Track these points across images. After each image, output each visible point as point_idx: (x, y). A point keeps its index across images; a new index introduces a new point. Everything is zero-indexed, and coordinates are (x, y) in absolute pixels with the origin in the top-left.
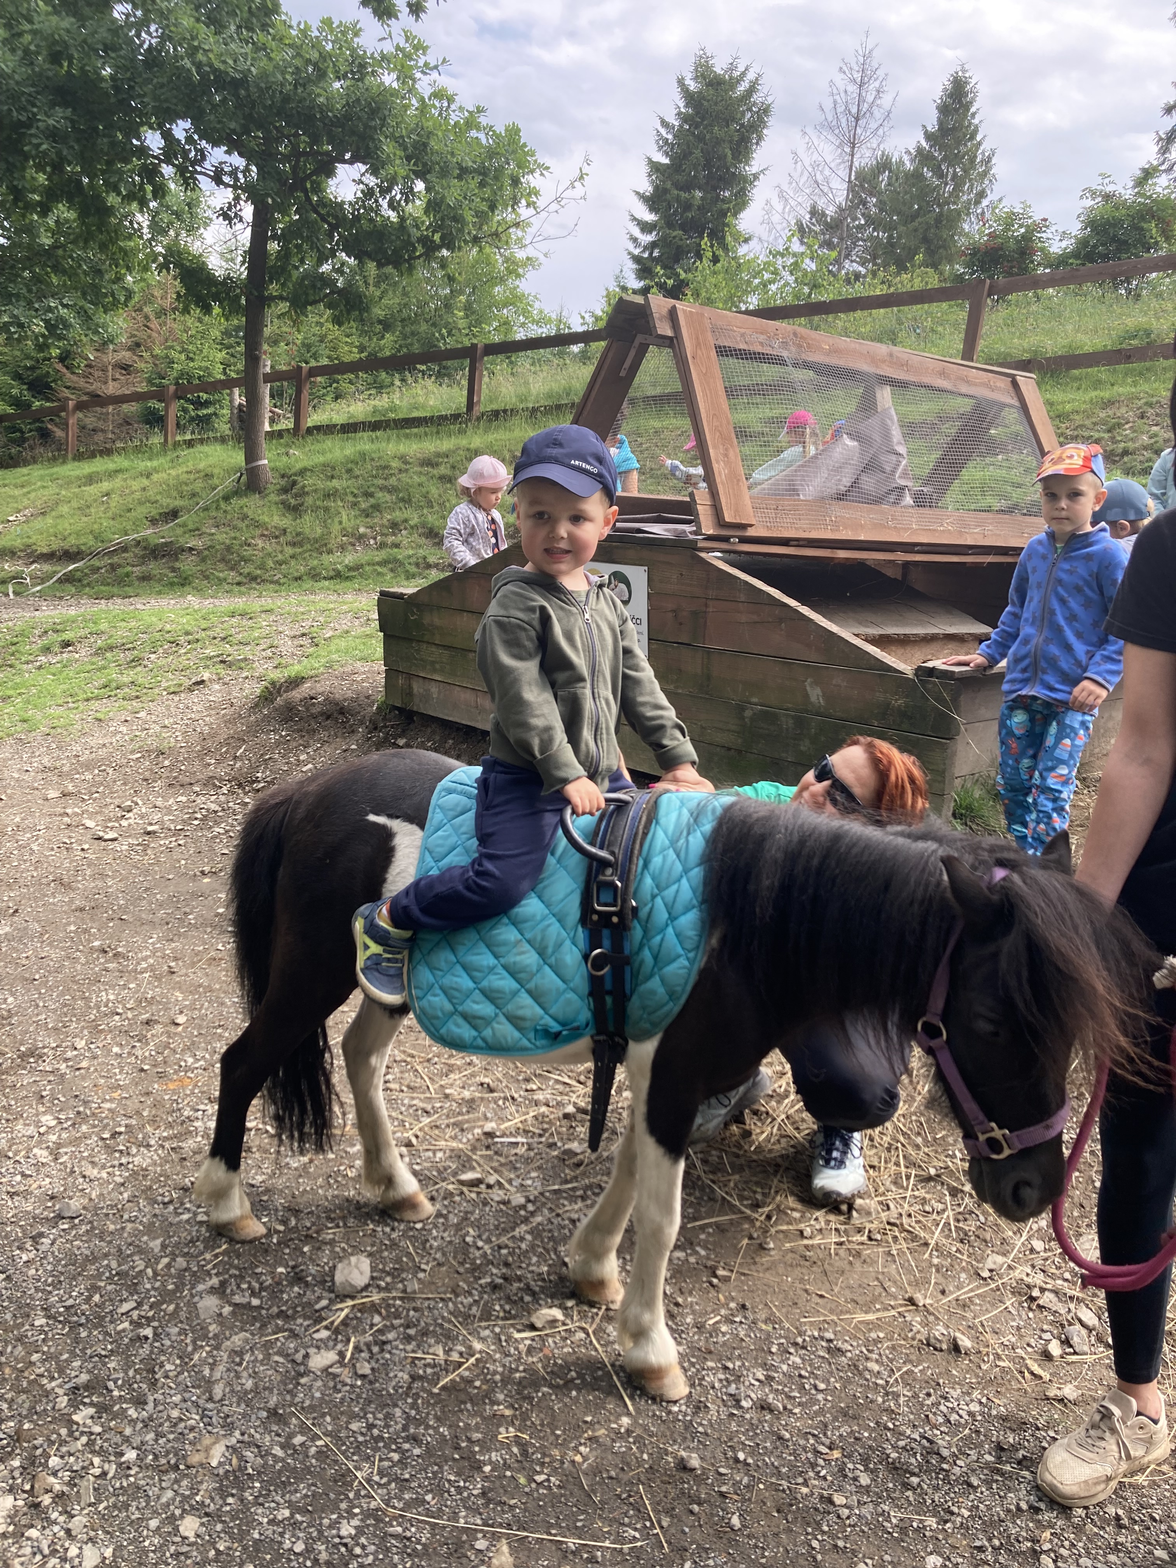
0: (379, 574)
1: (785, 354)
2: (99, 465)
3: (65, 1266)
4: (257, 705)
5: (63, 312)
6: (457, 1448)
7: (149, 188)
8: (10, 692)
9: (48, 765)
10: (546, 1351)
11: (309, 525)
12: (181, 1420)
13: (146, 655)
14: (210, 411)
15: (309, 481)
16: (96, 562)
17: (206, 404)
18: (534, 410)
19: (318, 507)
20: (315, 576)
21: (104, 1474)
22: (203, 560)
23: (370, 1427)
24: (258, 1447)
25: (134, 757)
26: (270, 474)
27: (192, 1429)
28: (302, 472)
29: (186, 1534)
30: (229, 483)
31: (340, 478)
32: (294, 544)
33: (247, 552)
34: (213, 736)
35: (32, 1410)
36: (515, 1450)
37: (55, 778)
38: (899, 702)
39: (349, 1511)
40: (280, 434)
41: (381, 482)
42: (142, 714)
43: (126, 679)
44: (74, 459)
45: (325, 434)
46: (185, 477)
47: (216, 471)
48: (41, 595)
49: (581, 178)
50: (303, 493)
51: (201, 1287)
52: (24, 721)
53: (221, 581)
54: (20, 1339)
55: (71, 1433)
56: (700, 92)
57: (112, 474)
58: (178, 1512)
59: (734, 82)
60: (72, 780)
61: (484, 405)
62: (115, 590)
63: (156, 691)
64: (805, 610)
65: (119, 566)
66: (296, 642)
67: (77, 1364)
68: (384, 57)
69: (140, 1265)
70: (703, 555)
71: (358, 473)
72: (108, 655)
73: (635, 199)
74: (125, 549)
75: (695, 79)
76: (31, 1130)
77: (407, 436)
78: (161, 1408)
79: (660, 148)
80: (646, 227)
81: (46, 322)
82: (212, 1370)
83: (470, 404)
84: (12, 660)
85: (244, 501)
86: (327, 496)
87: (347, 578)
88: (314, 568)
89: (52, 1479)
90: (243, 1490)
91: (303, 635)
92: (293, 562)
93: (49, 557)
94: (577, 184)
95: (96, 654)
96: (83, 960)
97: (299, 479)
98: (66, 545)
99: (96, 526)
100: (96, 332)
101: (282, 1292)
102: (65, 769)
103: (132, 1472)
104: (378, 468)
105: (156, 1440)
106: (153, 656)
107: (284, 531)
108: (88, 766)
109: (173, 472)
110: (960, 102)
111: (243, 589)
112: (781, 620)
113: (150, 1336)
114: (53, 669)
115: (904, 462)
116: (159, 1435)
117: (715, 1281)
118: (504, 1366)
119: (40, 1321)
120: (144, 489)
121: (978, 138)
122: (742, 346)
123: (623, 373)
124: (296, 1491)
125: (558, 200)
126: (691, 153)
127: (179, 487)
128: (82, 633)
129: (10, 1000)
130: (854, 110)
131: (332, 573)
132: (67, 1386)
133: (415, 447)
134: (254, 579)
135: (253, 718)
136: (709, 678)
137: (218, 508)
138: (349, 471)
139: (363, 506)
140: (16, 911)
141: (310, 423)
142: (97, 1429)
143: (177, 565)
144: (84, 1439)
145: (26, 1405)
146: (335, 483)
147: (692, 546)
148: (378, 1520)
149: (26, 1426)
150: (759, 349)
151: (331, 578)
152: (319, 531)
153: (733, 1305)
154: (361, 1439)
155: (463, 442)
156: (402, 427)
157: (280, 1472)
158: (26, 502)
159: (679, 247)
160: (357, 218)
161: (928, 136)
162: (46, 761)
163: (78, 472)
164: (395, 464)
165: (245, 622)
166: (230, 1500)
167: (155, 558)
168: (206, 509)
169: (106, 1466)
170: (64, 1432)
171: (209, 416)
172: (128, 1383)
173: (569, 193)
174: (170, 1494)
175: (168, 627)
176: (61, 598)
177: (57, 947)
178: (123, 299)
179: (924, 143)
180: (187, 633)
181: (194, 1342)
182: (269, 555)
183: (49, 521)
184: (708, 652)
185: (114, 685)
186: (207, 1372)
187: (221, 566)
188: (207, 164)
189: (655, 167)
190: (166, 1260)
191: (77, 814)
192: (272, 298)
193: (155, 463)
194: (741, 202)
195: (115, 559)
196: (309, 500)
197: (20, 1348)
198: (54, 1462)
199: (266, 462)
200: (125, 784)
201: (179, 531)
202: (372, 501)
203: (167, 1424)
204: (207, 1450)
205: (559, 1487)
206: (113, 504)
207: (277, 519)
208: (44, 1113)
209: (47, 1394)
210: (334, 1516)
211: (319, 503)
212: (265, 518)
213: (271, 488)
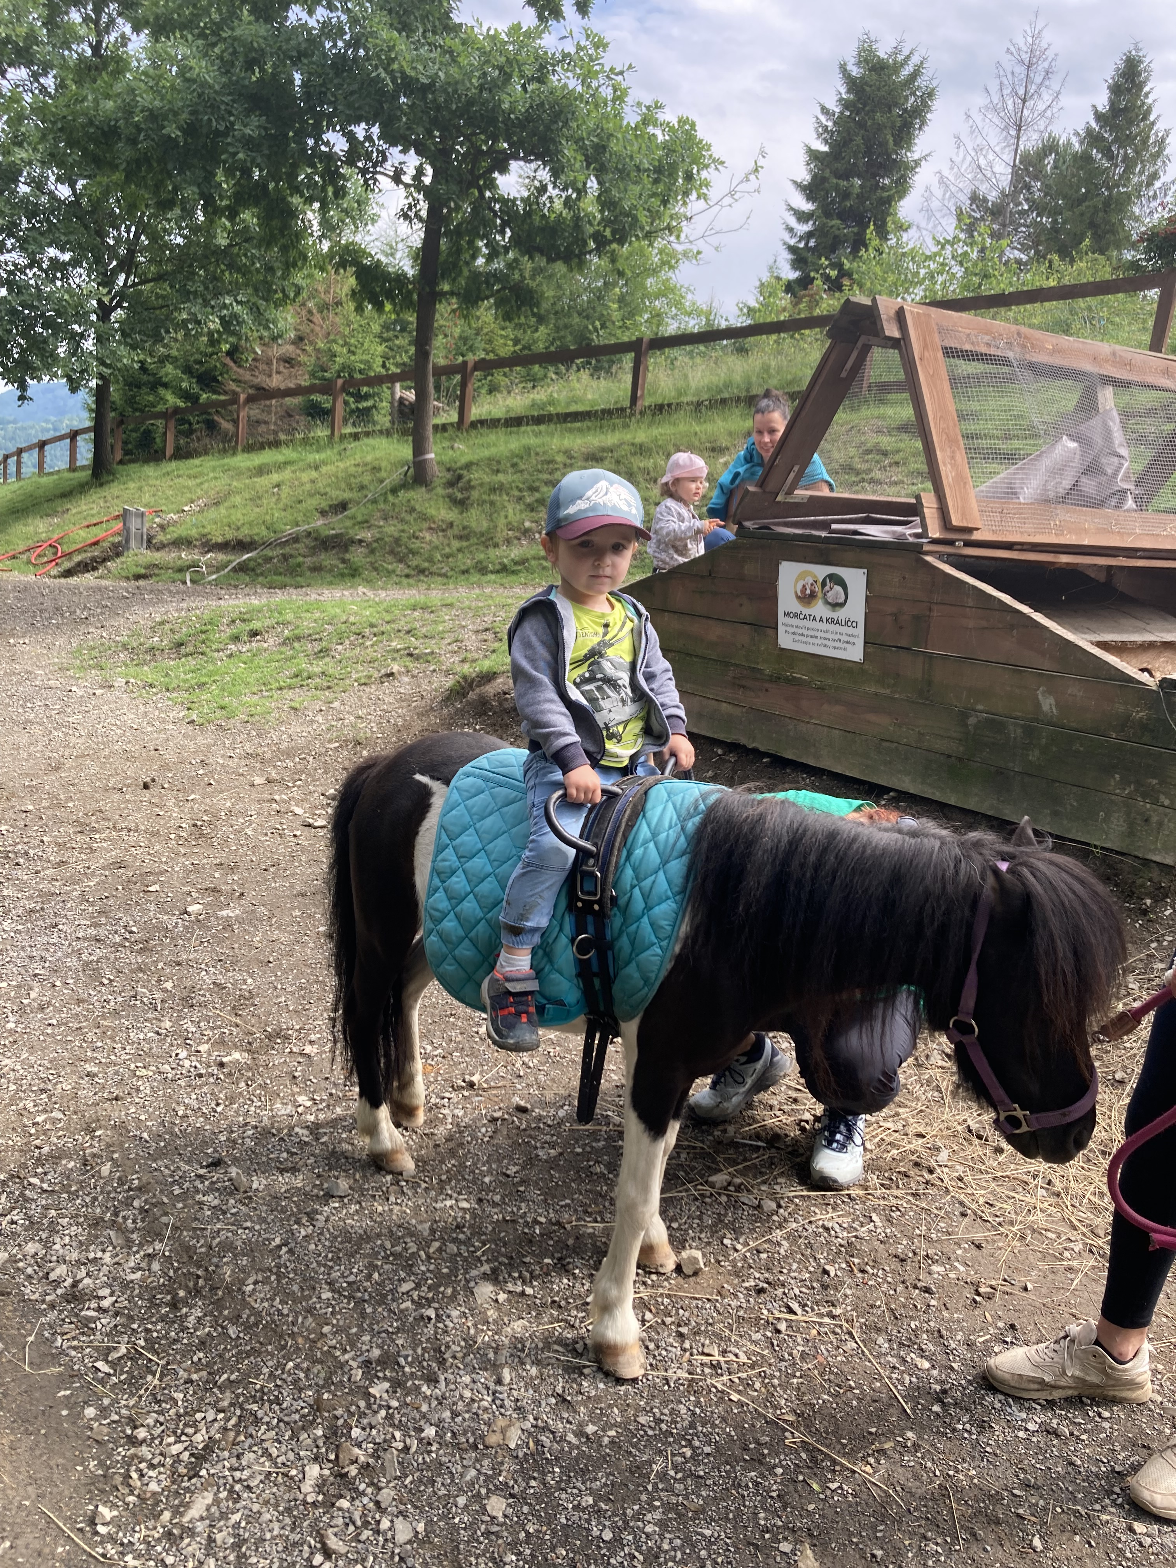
0: (544, 568)
1: (1010, 355)
2: (267, 457)
3: (341, 1243)
4: (448, 699)
5: (237, 308)
6: (746, 1449)
7: (330, 190)
8: (204, 679)
9: (250, 751)
10: (820, 1359)
11: (475, 518)
12: (473, 1400)
13: (333, 646)
14: (369, 403)
15: (476, 476)
16: (269, 553)
17: (367, 397)
18: (699, 404)
19: (484, 502)
20: (483, 570)
21: (406, 1449)
22: (372, 552)
23: (658, 1421)
24: (553, 1433)
25: (332, 746)
26: (436, 468)
27: (485, 1410)
28: (468, 466)
29: (494, 1514)
30: (396, 477)
31: (505, 472)
32: (461, 538)
33: (415, 545)
34: (407, 727)
35: (328, 1381)
36: (803, 1455)
37: (258, 765)
38: (1139, 714)
39: (650, 1503)
40: (444, 428)
41: (545, 476)
42: (336, 704)
43: (317, 670)
44: (243, 451)
45: (489, 427)
46: (352, 470)
47: (384, 464)
48: (217, 583)
49: (756, 170)
50: (469, 487)
51: (474, 1273)
52: (222, 708)
53: (390, 573)
54: (310, 1311)
55: (369, 1406)
56: (862, 78)
57: (281, 466)
58: (483, 1491)
59: (898, 67)
60: (275, 767)
61: (647, 401)
62: (287, 580)
63: (347, 682)
64: (1038, 617)
65: (291, 556)
66: (480, 637)
67: (366, 1338)
68: (565, 55)
69: (413, 1248)
70: (929, 558)
71: (523, 467)
72: (296, 645)
73: (792, 188)
74: (296, 539)
75: (858, 64)
76: (289, 1109)
77: (570, 431)
78: (453, 1387)
79: (819, 135)
80: (802, 217)
81: (222, 318)
82: (496, 1353)
83: (634, 399)
84: (203, 648)
85: (411, 494)
86: (493, 490)
87: (514, 572)
88: (480, 562)
89: (356, 1451)
90: (544, 1474)
91: (486, 630)
92: (460, 556)
93: (224, 547)
94: (752, 177)
95: (284, 643)
96: (311, 945)
97: (465, 472)
98: (239, 535)
99: (268, 518)
100: (267, 328)
101: (552, 1283)
102: (267, 756)
103: (434, 1448)
104: (543, 462)
105: (453, 1419)
106: (340, 647)
107: (451, 525)
108: (289, 754)
109: (341, 465)
110: (1133, 81)
111: (411, 581)
112: (1012, 627)
113: (433, 1316)
114: (244, 657)
115: (1126, 464)
116: (455, 1414)
117: (978, 1298)
118: (780, 1370)
119: (326, 1295)
120: (313, 481)
121: (1152, 118)
122: (968, 347)
123: (844, 374)
124: (596, 1479)
125: (731, 194)
126: (851, 140)
127: (348, 481)
128: (268, 622)
129: (250, 981)
130: (1021, 92)
131: (498, 567)
132: (360, 1359)
133: (579, 441)
134: (422, 571)
135: (445, 711)
136: (930, 683)
137: (386, 501)
138: (514, 465)
139: (528, 500)
140: (242, 894)
141: (473, 418)
142: (395, 1404)
143: (347, 556)
144: (383, 1413)
145: (322, 1375)
146: (501, 477)
147: (917, 549)
148: (680, 1515)
149: (326, 1396)
150: (983, 349)
151: (498, 572)
152: (485, 524)
153: (1001, 1324)
154: (650, 1433)
155: (628, 437)
156: (565, 421)
157: (577, 1459)
158: (200, 492)
159: (836, 237)
160: (528, 214)
161: (1099, 116)
162: (249, 748)
163: (249, 464)
164: (560, 458)
165: (427, 616)
166: (533, 1483)
167: (326, 549)
168: (374, 501)
169: (408, 1441)
170: (362, 1404)
171: (368, 410)
172: (418, 1361)
173: (743, 187)
174: (473, 1473)
175: (352, 619)
176: (236, 587)
177: (285, 931)
178: (292, 295)
179: (1094, 124)
180: (372, 626)
181: (475, 1326)
182: (437, 548)
183: (223, 510)
184: (930, 656)
185: (305, 674)
186: (491, 1355)
187: (390, 558)
188: (388, 165)
189: (814, 155)
190: (436, 1244)
191: (284, 801)
192: (443, 294)
193: (323, 456)
194: (902, 188)
195: (287, 550)
196: (475, 494)
197: (310, 1319)
198: (356, 1432)
199: (432, 456)
200: (326, 772)
201: (349, 523)
202: (537, 495)
203: (460, 1403)
204: (503, 1431)
205: (855, 1496)
206: (283, 496)
207: (444, 513)
208: (299, 1094)
209: (342, 1365)
210: (636, 1507)
211: (485, 497)
212: (432, 512)
213: (437, 482)
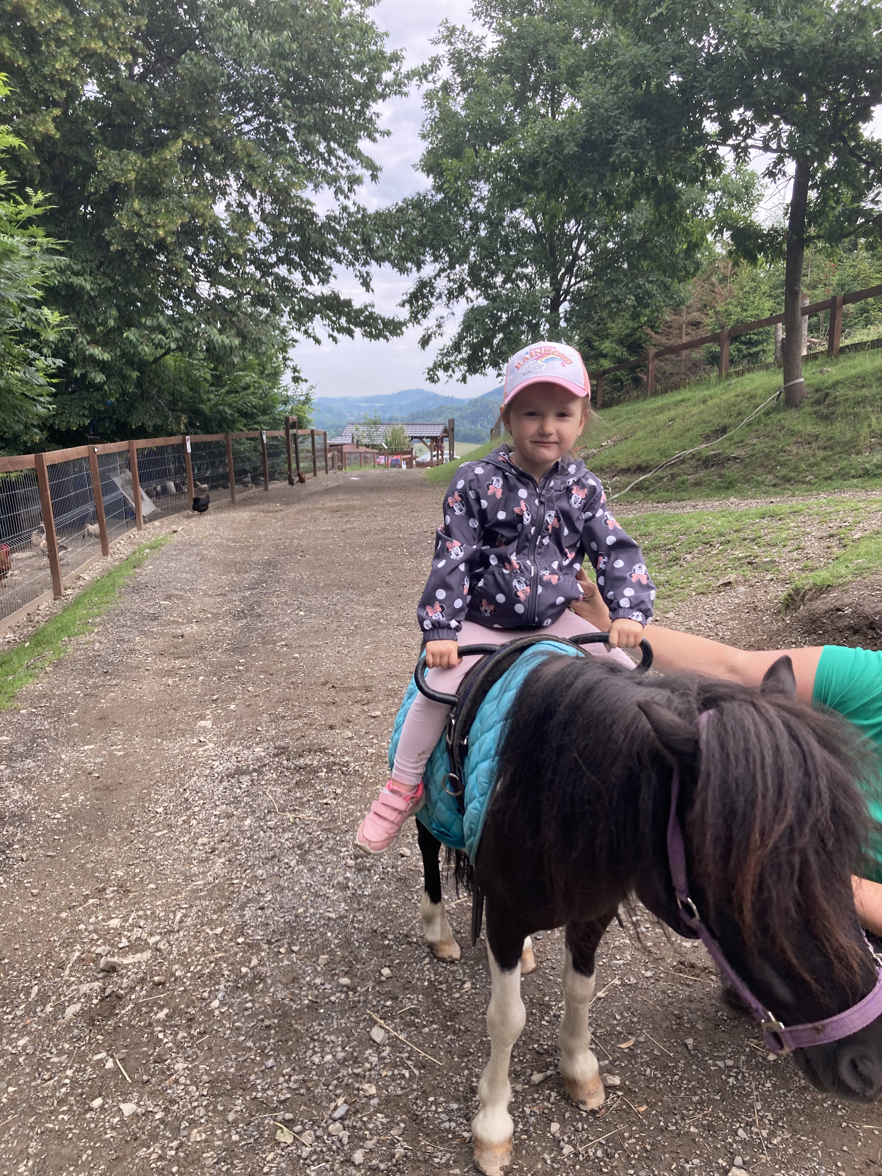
2: (669, 398)
4: (779, 612)
5: (649, 286)
11: (840, 430)
13: (683, 556)
14: (759, 348)
15: (840, 392)
16: (660, 473)
17: (757, 343)
19: (848, 414)
20: (844, 475)
22: (745, 467)
26: (805, 390)
28: (835, 385)
30: (770, 401)
31: (870, 386)
32: (825, 448)
33: (783, 458)
40: (816, 356)
42: (671, 615)
43: (662, 578)
44: (652, 396)
45: (856, 350)
46: (733, 400)
47: (759, 392)
48: (618, 501)
53: (759, 484)
57: (677, 404)
62: (673, 495)
63: (687, 591)
65: (678, 475)
66: (824, 544)
72: (652, 554)
74: (683, 462)
81: (636, 296)
85: (782, 415)
86: (858, 403)
87: (876, 476)
88: (842, 469)
91: (831, 536)
92: (823, 464)
93: (626, 471)
97: (831, 391)
98: (638, 461)
99: (662, 445)
100: (672, 298)
106: (689, 556)
107: (817, 436)
109: (725, 397)
111: (778, 489)
120: (702, 412)
127: (728, 409)
131: (860, 472)
134: (787, 480)
135: (774, 626)
137: (760, 423)
141: (843, 344)
143: (723, 471)
146: (865, 391)
151: (860, 476)
152: (849, 435)
158: (615, 431)
163: (654, 405)
165: (774, 524)
167: (706, 467)
168: (749, 424)
171: (758, 353)
175: (705, 529)
176: (632, 503)
182: (802, 459)
183: (630, 443)
187: (760, 470)
192: (811, 239)
193: (711, 391)
195: (675, 470)
196: (841, 409)
199: (802, 380)
201: (727, 444)
206: (676, 427)
207: (810, 428)
211: (849, 410)
212: (800, 428)
213: (806, 401)
